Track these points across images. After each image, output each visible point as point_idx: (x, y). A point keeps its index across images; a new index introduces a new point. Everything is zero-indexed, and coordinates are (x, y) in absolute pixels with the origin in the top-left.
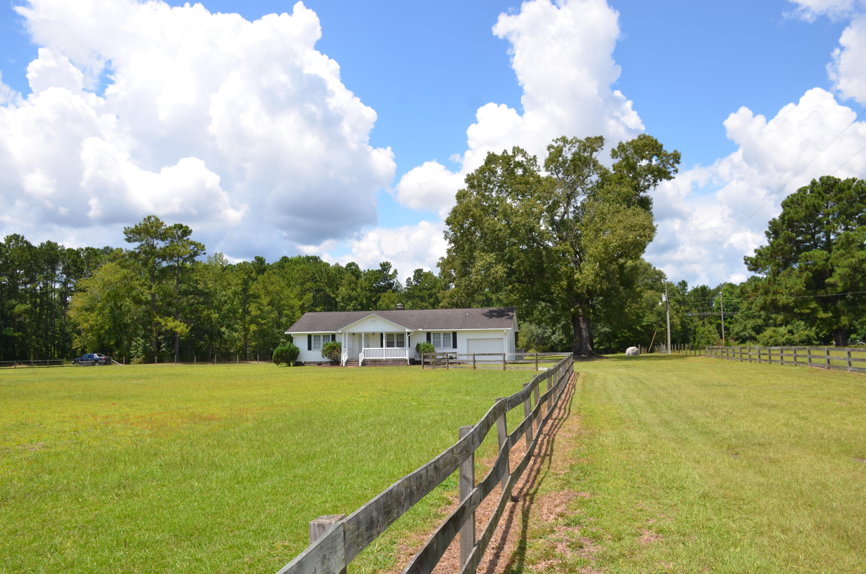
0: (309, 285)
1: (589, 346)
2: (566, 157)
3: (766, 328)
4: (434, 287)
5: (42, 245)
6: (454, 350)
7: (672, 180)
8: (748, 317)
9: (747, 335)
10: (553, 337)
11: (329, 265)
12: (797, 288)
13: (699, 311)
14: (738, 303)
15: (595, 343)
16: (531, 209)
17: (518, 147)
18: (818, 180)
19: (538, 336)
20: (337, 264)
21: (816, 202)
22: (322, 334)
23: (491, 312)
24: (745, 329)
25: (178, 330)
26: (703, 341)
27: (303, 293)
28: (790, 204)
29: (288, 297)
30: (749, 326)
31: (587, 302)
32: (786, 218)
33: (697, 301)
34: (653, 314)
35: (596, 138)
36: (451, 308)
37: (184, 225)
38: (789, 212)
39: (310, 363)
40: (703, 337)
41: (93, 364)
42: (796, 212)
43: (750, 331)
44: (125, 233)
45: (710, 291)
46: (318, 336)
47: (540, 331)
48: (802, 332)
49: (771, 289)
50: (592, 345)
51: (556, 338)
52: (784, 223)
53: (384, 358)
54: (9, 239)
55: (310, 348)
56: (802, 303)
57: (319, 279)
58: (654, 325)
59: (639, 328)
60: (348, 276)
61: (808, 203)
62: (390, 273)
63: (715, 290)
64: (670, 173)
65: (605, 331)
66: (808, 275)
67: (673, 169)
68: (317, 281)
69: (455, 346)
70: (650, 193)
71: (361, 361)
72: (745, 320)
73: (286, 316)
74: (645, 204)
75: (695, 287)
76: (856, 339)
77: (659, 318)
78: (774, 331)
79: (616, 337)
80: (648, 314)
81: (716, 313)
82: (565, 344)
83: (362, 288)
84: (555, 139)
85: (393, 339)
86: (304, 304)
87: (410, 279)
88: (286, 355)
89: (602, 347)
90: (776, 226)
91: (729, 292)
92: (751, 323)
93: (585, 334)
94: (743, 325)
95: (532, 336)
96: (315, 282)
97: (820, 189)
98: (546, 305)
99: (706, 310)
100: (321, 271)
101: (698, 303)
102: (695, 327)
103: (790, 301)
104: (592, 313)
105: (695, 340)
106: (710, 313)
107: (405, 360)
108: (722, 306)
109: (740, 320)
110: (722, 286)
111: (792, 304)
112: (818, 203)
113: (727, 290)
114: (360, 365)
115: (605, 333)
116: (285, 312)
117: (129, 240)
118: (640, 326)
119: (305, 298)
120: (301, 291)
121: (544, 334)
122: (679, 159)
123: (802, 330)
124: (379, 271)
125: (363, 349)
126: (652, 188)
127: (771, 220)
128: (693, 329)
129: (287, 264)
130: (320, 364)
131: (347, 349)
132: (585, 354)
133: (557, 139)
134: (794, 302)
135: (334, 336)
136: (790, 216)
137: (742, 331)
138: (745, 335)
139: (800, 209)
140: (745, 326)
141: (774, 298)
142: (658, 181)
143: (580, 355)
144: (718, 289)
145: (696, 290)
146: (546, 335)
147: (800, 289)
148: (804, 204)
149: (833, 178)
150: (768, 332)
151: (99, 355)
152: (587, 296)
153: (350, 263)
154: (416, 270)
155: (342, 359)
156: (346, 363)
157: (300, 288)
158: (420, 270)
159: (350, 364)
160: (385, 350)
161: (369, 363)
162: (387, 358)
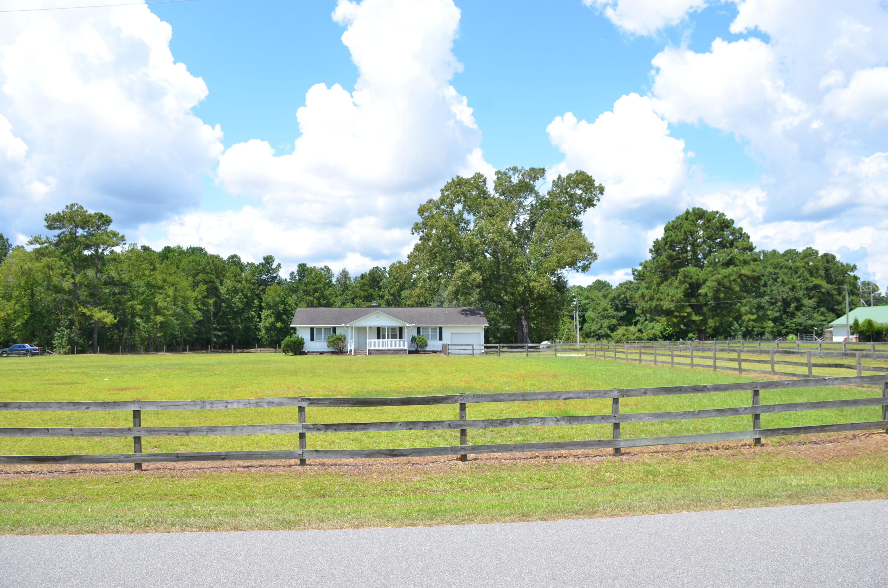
1: (528, 340)
2: (513, 183)
3: (619, 327)
4: (319, 282)
7: (595, 207)
8: (604, 317)
9: (604, 333)
12: (678, 296)
14: (587, 304)
16: (502, 228)
17: (479, 173)
18: (691, 210)
21: (692, 228)
23: (463, 310)
24: (601, 327)
25: (106, 321)
28: (671, 229)
30: (605, 325)
31: (528, 304)
32: (669, 239)
35: (540, 169)
36: (417, 306)
37: (104, 214)
38: (671, 236)
39: (312, 353)
41: (25, 355)
42: (676, 236)
43: (606, 329)
44: (46, 220)
46: (320, 329)
48: (649, 331)
49: (655, 296)
52: (666, 244)
53: (386, 348)
55: (312, 339)
56: (680, 308)
61: (686, 229)
62: (273, 266)
66: (686, 286)
67: (597, 199)
69: (441, 339)
70: (580, 218)
71: (367, 350)
72: (601, 320)
73: (182, 307)
74: (577, 224)
76: (692, 337)
78: (626, 330)
83: (246, 280)
84: (508, 168)
85: (388, 332)
86: (197, 296)
87: (293, 273)
90: (659, 245)
92: (606, 323)
93: (525, 330)
94: (599, 324)
96: (207, 274)
97: (693, 218)
103: (672, 306)
107: (405, 350)
109: (597, 319)
111: (673, 309)
112: (693, 229)
114: (367, 353)
116: (179, 303)
117: (50, 227)
119: (197, 289)
122: (603, 190)
123: (650, 329)
124: (262, 264)
125: (368, 340)
126: (583, 213)
127: (655, 240)
129: (171, 254)
130: (322, 353)
131: (353, 340)
134: (674, 307)
135: (334, 329)
136: (672, 238)
137: (599, 329)
138: (601, 333)
139: (679, 234)
140: (602, 325)
141: (658, 304)
142: (588, 208)
147: (680, 297)
148: (683, 230)
149: (702, 209)
150: (621, 330)
151: (30, 346)
153: (232, 256)
154: (299, 265)
155: (349, 349)
156: (354, 353)
157: (193, 279)
158: (303, 264)
159: (357, 353)
160: (387, 341)
161: (373, 352)
162: (388, 348)
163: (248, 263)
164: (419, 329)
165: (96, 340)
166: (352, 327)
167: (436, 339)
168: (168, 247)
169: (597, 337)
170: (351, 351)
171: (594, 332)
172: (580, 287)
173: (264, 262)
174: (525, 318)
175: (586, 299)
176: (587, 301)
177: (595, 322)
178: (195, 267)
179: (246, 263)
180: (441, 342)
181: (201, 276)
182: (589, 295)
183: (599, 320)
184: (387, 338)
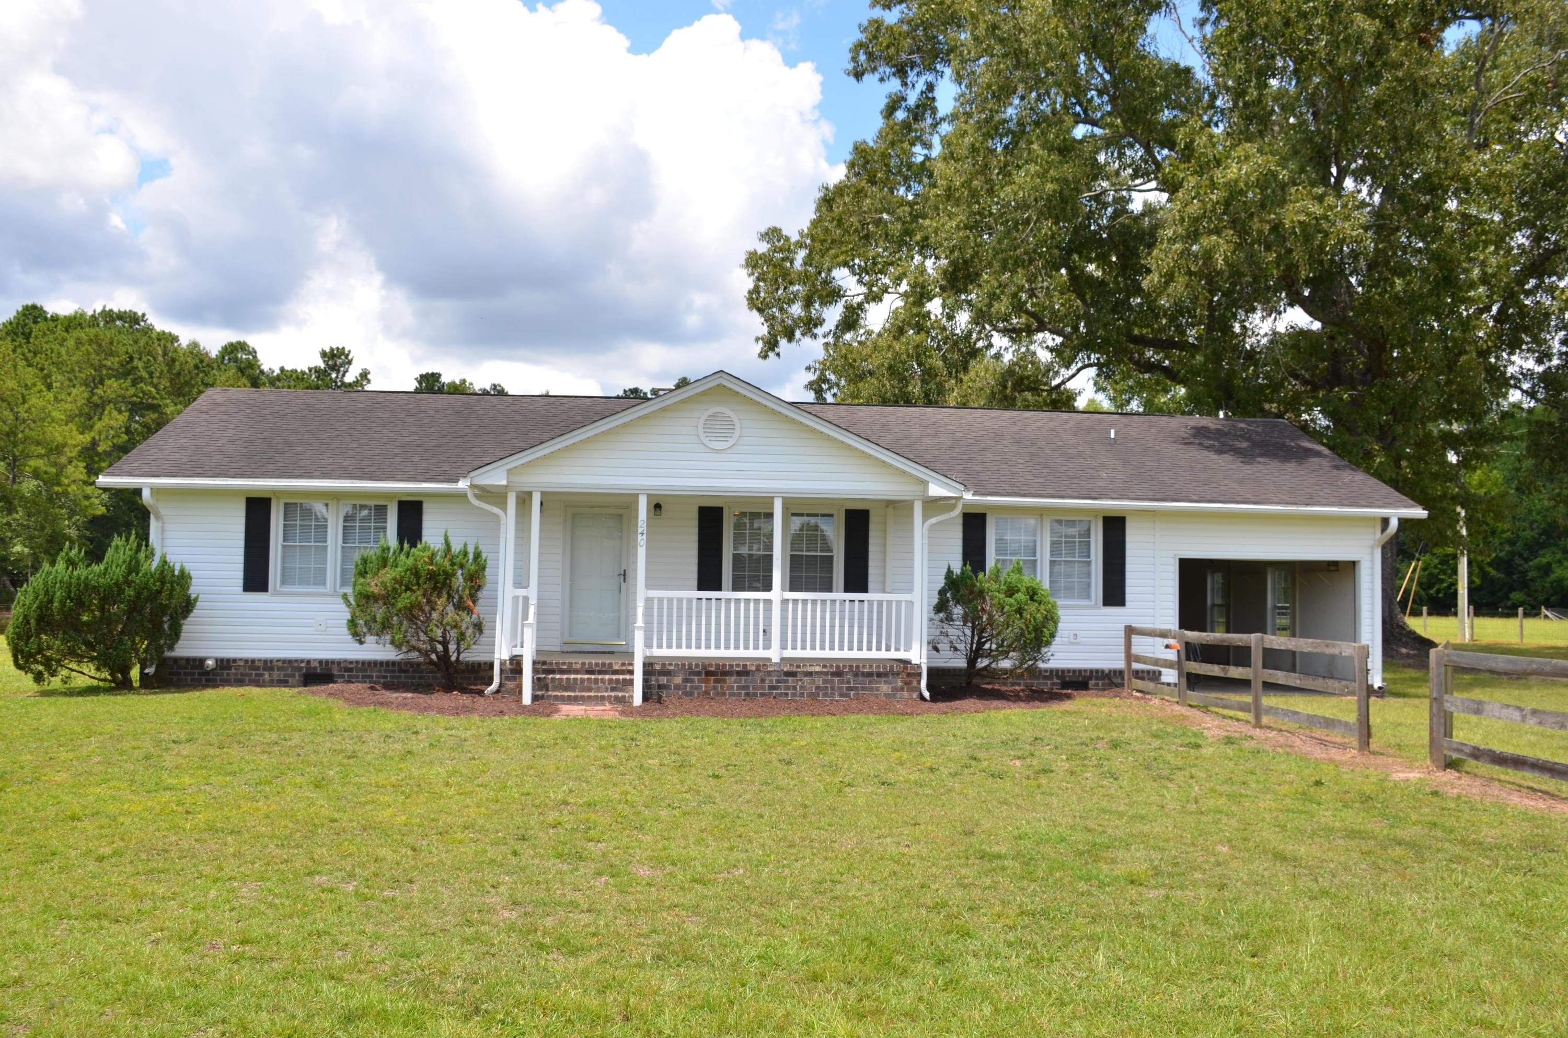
6: (1113, 615)
27: (96, 408)
29: (44, 417)
39: (254, 669)
46: (306, 511)
53: (774, 654)
57: (144, 374)
62: (349, 378)
69: (1115, 594)
71: (635, 668)
73: (36, 474)
86: (94, 443)
88: (107, 620)
96: (134, 383)
100: (149, 353)
107: (906, 670)
114: (635, 693)
116: (33, 463)
119: (99, 425)
120: (89, 403)
124: (317, 370)
125: (642, 593)
129: (42, 326)
130: (317, 674)
131: (530, 593)
135: (411, 512)
153: (231, 344)
154: (422, 376)
155: (502, 653)
156: (538, 684)
157: (86, 395)
158: (433, 374)
159: (561, 686)
160: (785, 602)
161: (678, 680)
162: (789, 653)
163: (282, 369)
164: (974, 524)
166: (524, 500)
167: (1086, 593)
168: (34, 307)
170: (515, 667)
173: (323, 366)
178: (95, 359)
179: (277, 372)
180: (1117, 617)
181: (113, 387)
184: (768, 587)
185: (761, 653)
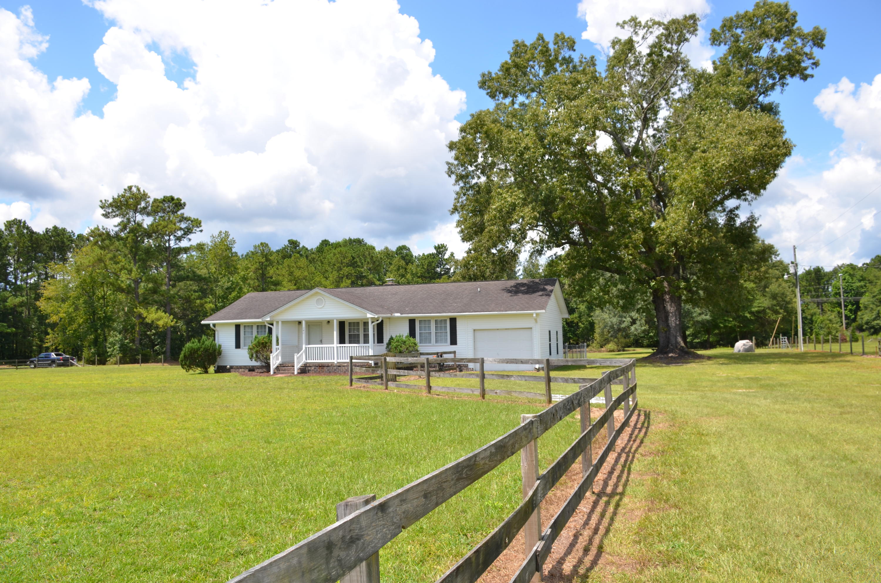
0: (346, 270)
1: (680, 339)
2: (640, 53)
5: (47, 230)
6: (453, 348)
7: (809, 79)
10: (633, 328)
11: (374, 248)
13: (812, 297)
14: (862, 287)
15: (689, 335)
19: (612, 327)
20: (387, 248)
22: (255, 323)
25: (161, 323)
26: (822, 332)
31: (676, 271)
33: (810, 285)
34: (764, 296)
35: (686, 18)
37: (175, 197)
39: (236, 368)
40: (822, 328)
41: (50, 365)
44: (102, 207)
45: (826, 274)
46: (250, 327)
47: (615, 320)
50: (684, 338)
51: (636, 330)
53: (335, 361)
54: (10, 225)
55: (238, 346)
58: (768, 311)
59: (748, 315)
60: (397, 260)
62: (446, 256)
63: (831, 272)
64: (806, 69)
65: (703, 320)
67: (812, 61)
68: (359, 266)
69: (454, 341)
70: (775, 97)
71: (297, 366)
72: (877, 306)
75: (807, 269)
77: (775, 302)
79: (717, 326)
80: (758, 297)
81: (833, 299)
82: (651, 337)
83: (412, 274)
84: (621, 22)
85: (358, 330)
89: (696, 341)
91: (850, 275)
93: (673, 321)
94: (875, 313)
95: (605, 327)
96: (355, 267)
98: (612, 277)
99: (821, 296)
100: (363, 254)
101: (811, 288)
102: (812, 316)
104: (685, 289)
105: (812, 330)
106: (825, 299)
108: (841, 291)
109: (871, 306)
110: (840, 267)
113: (846, 272)
114: (296, 373)
115: (703, 323)
117: (107, 216)
118: (749, 313)
120: (339, 277)
121: (620, 323)
122: (822, 39)
124: (433, 254)
125: (304, 346)
126: (778, 88)
128: (809, 317)
129: (327, 248)
130: (252, 369)
131: (280, 347)
132: (675, 353)
133: (625, 22)
137: (875, 319)
143: (667, 353)
144: (835, 271)
145: (808, 273)
146: (623, 326)
151: (56, 355)
152: (676, 261)
153: (400, 247)
155: (273, 362)
156: (277, 370)
159: (282, 370)
160: (337, 347)
161: (313, 368)
162: (339, 361)
164: (412, 322)
165: (169, 346)
166: (277, 322)
167: (446, 342)
168: (325, 240)
169: (872, 330)
171: (867, 323)
172: (852, 267)
174: (670, 298)
175: (860, 281)
176: (862, 283)
177: (869, 309)
182: (865, 275)
183: (874, 307)
184: (333, 343)
185: (332, 361)
